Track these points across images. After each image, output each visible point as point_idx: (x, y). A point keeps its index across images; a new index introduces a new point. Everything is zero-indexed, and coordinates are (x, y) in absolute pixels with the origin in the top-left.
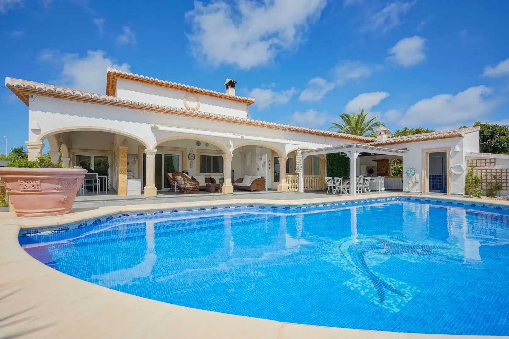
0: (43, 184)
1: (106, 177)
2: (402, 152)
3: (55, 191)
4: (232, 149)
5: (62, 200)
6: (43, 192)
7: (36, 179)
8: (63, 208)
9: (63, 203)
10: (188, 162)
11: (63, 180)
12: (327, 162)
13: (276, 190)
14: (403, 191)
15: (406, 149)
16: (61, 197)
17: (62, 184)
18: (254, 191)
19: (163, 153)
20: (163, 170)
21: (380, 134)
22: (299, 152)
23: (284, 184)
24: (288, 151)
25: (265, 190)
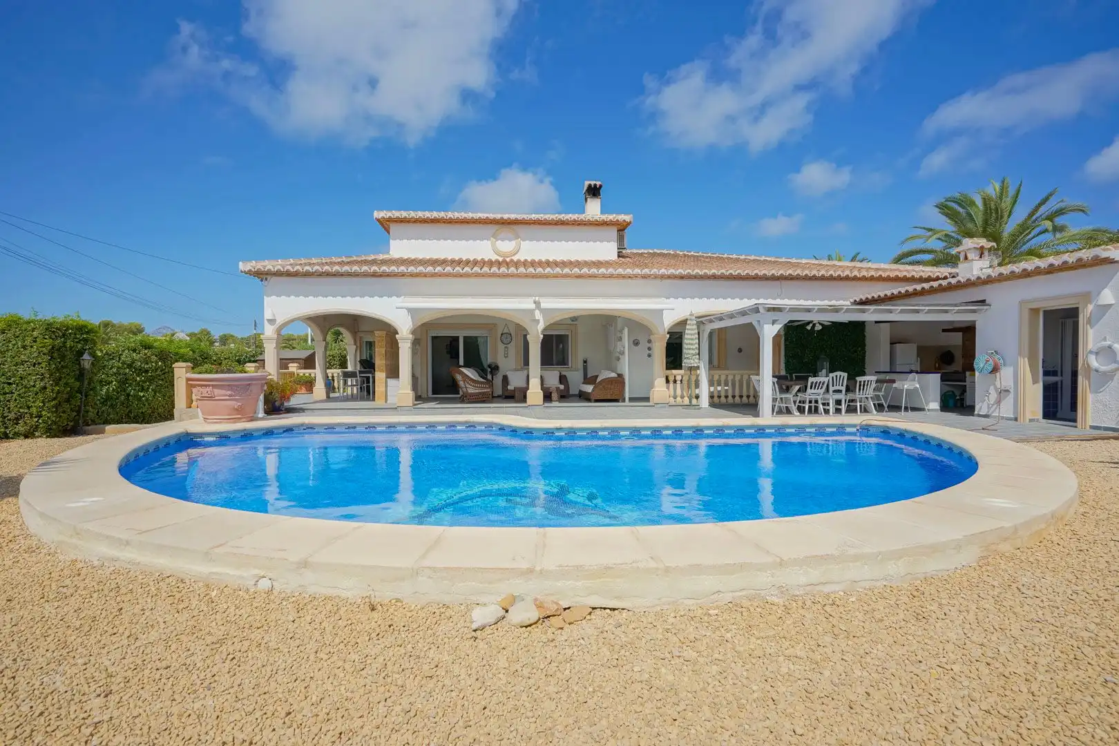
0: (215, 390)
1: (370, 375)
2: (974, 311)
3: (227, 398)
4: (541, 326)
5: (236, 407)
6: (216, 398)
7: (209, 386)
8: (240, 416)
9: (238, 411)
10: (501, 347)
11: (234, 385)
12: (785, 340)
13: (647, 399)
14: (976, 412)
15: (983, 302)
16: (236, 404)
17: (231, 390)
18: (597, 401)
19: (461, 335)
20: (461, 362)
21: (966, 258)
22: (692, 322)
23: (660, 390)
24: (669, 321)
25: (624, 400)
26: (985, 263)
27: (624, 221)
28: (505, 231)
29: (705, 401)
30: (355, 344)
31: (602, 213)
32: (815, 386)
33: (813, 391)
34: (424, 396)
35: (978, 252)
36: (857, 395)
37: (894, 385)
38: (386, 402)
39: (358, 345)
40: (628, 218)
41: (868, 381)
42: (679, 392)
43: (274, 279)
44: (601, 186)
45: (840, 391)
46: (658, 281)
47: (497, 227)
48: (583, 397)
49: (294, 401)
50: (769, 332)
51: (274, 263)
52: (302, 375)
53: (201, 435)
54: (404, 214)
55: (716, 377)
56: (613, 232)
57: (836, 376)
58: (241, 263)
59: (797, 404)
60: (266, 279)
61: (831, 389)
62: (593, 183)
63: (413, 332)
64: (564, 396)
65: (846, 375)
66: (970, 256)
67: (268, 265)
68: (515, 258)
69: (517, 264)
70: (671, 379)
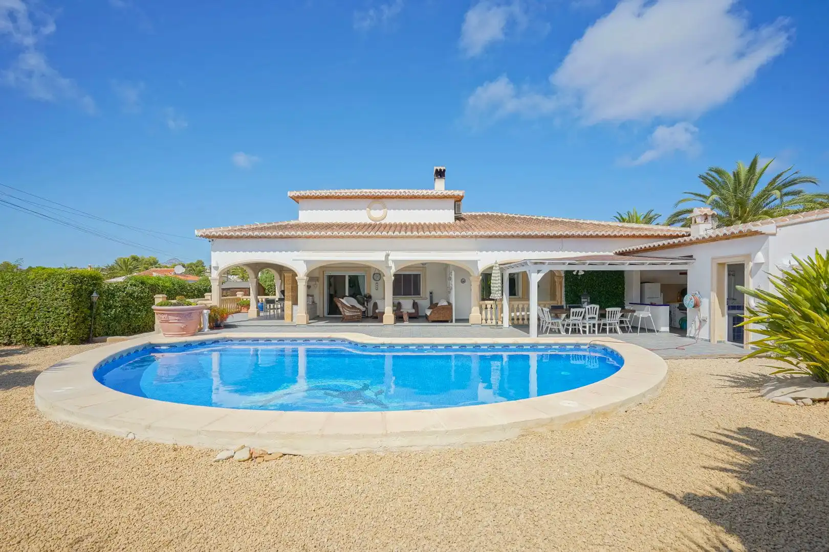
0: (169, 317)
2: (686, 263)
3: (177, 321)
4: (393, 271)
5: (182, 327)
6: (170, 321)
7: (165, 314)
8: (184, 333)
9: (184, 329)
10: (373, 283)
11: (182, 313)
12: (566, 280)
13: (467, 320)
14: (688, 335)
15: (691, 256)
16: (182, 325)
17: (180, 317)
19: (347, 274)
20: (347, 294)
21: (695, 222)
22: (496, 268)
23: (475, 315)
24: (482, 267)
25: (452, 322)
26: (708, 225)
27: (459, 195)
28: (377, 204)
29: (506, 323)
30: (281, 279)
31: (446, 189)
32: (576, 314)
33: (574, 318)
34: (321, 316)
35: (704, 218)
36: (607, 321)
37: (635, 314)
38: (292, 321)
39: (283, 279)
40: (461, 193)
41: (614, 311)
42: (489, 316)
43: (218, 240)
44: (444, 170)
45: (594, 318)
46: (473, 240)
47: (371, 200)
48: (426, 318)
49: (230, 320)
50: (535, 279)
51: (218, 229)
52: (245, 300)
53: (159, 345)
54: (308, 193)
55: (516, 306)
56: (451, 202)
57: (591, 308)
58: (196, 231)
59: (565, 326)
60: (213, 240)
61: (587, 316)
62: (438, 168)
63: (308, 275)
64: (413, 317)
65: (598, 307)
66: (698, 220)
67: (213, 231)
68: (383, 222)
69: (385, 226)
70: (484, 307)
